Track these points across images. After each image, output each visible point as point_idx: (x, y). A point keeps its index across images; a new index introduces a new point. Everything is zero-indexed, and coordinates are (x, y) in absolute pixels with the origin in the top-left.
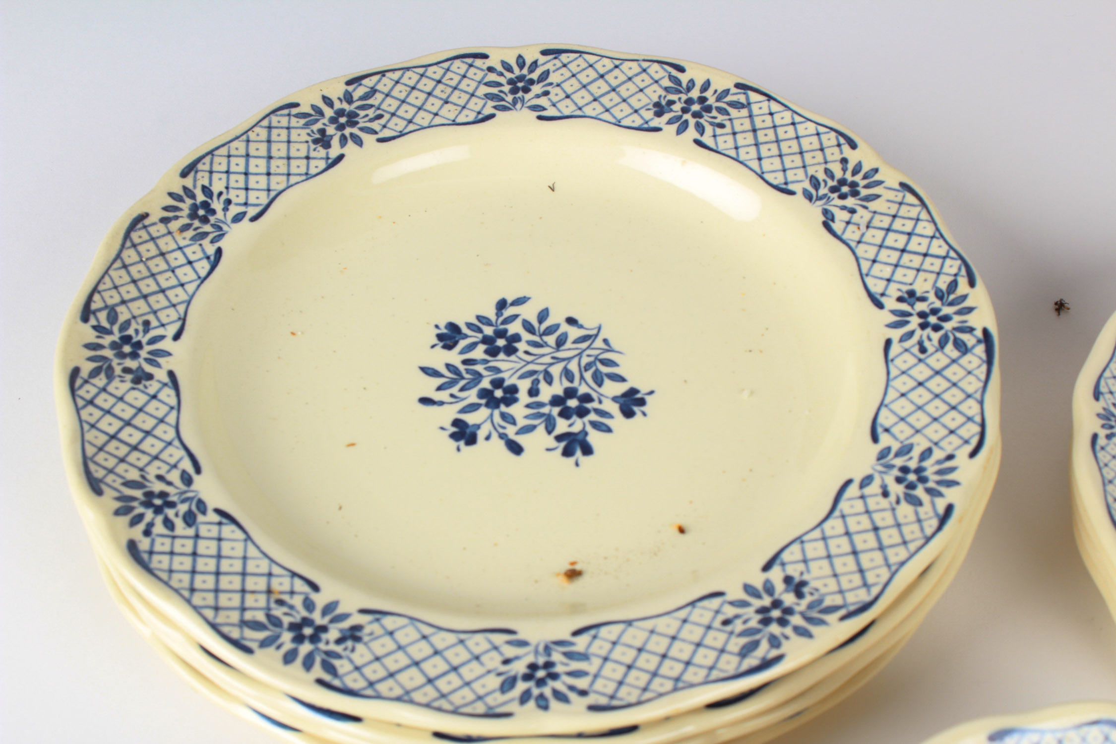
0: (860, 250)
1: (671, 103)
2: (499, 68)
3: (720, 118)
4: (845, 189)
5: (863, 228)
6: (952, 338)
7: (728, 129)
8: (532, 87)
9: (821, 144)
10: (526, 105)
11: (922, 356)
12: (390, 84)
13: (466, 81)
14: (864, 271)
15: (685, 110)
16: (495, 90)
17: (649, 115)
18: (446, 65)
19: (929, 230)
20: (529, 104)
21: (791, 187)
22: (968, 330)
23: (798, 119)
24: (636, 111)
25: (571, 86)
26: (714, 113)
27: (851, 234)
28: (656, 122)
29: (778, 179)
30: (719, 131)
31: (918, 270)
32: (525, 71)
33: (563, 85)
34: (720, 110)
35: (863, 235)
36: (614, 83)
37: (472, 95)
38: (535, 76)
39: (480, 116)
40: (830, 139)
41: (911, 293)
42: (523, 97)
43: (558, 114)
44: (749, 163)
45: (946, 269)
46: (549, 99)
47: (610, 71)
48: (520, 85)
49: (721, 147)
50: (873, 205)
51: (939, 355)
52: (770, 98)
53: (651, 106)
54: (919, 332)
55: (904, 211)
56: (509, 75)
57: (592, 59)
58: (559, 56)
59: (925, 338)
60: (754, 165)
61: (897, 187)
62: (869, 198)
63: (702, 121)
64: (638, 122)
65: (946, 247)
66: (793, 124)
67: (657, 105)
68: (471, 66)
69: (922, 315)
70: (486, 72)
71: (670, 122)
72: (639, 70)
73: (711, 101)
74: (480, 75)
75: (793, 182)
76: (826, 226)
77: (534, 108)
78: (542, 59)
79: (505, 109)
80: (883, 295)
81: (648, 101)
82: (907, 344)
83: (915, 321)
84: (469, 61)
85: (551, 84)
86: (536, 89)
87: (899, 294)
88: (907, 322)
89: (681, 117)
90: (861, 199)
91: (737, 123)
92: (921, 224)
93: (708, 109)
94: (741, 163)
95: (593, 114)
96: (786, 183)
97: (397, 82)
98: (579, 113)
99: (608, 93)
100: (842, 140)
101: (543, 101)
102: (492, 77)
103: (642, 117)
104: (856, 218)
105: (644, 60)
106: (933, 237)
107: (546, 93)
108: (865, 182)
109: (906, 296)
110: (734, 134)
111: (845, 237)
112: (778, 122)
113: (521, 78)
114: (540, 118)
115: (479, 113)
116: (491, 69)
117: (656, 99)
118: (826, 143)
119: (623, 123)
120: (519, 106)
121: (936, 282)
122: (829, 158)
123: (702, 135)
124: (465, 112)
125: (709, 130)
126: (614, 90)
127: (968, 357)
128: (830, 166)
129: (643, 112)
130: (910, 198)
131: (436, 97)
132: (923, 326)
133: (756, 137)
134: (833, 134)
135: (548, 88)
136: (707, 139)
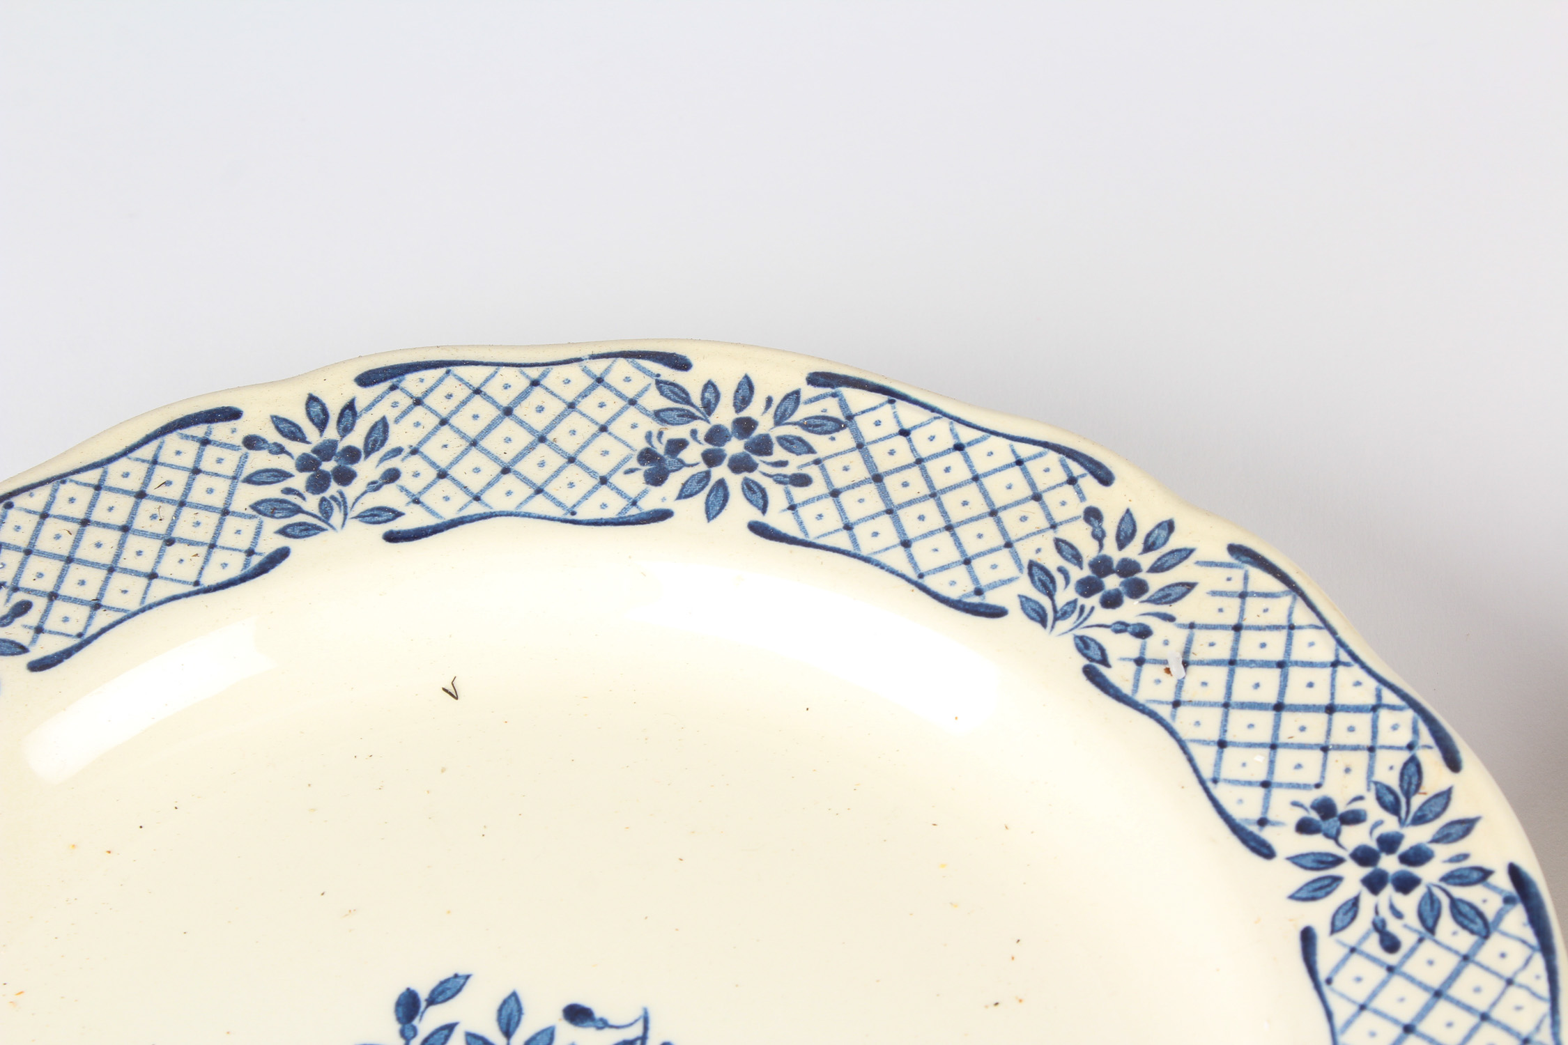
0: (1184, 721)
1: (677, 446)
2: (273, 436)
3: (795, 464)
4: (1112, 582)
5: (1176, 668)
6: (1445, 902)
7: (819, 486)
8: (355, 467)
9: (1032, 484)
10: (352, 514)
11: (1392, 959)
12: (30, 522)
13: (201, 482)
14: (1207, 773)
15: (712, 459)
16: (273, 491)
17: (634, 484)
18: (147, 452)
19: (1324, 649)
20: (359, 508)
21: (992, 598)
22: (1475, 875)
23: (966, 435)
24: (604, 481)
25: (443, 448)
26: (779, 453)
27: (1154, 688)
28: (655, 499)
29: (958, 584)
30: (799, 494)
31: (1325, 749)
32: (331, 432)
33: (425, 449)
34: (789, 443)
35: (1180, 685)
36: (539, 423)
37: (225, 512)
38: (356, 439)
39: (256, 561)
40: (1048, 469)
41: (1326, 808)
42: (342, 494)
43: (431, 521)
44: (883, 558)
45: (1385, 737)
46: (402, 489)
47: (524, 395)
48: (328, 466)
49: (815, 531)
50: (1184, 610)
51: (1428, 948)
52: (893, 396)
53: (634, 463)
54: (1368, 900)
55: (1255, 611)
56: (297, 449)
57: (475, 375)
58: (400, 381)
59: (1385, 913)
60: (897, 559)
61: (1227, 557)
62: (1170, 595)
63: (755, 476)
64: (615, 507)
65: (1372, 684)
66: (959, 447)
67: (647, 456)
68: (205, 442)
69: (1364, 856)
70: (244, 450)
71: (684, 494)
72: (588, 381)
73: (766, 425)
74: (231, 460)
75: (993, 586)
76: (1091, 674)
77: (375, 516)
78: (364, 396)
79: (307, 530)
80: (1263, 822)
81: (625, 451)
82: (1352, 935)
83: (1352, 874)
84: (199, 430)
85: (398, 451)
86: (367, 470)
87: (1299, 814)
88: (1337, 880)
89: (707, 475)
90: (1154, 601)
91: (833, 466)
92: (1300, 637)
93: (763, 446)
94: (867, 560)
95: (510, 505)
96: (979, 592)
97: (44, 516)
98: (476, 508)
99: (530, 448)
100: (1077, 469)
101: (389, 496)
102: (260, 460)
103: (620, 492)
104: (1154, 646)
105: (593, 357)
106: (1335, 664)
107: (392, 476)
108: (1151, 558)
109: (1314, 815)
110: (835, 494)
111: (1141, 697)
112: (925, 450)
113: (326, 451)
114: (392, 537)
115: (250, 552)
116: (252, 442)
117: (641, 445)
118: (1042, 482)
119: (583, 513)
120: (337, 517)
121: (1371, 771)
122: (1058, 516)
123: (764, 510)
124: (218, 556)
125: (776, 495)
126: (542, 439)
127: (1495, 943)
128: (1064, 533)
129: (618, 479)
130: (1261, 580)
131: (143, 533)
132: (1375, 883)
133: (884, 494)
134: (1053, 458)
135: (394, 463)
136: (777, 518)
